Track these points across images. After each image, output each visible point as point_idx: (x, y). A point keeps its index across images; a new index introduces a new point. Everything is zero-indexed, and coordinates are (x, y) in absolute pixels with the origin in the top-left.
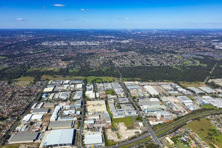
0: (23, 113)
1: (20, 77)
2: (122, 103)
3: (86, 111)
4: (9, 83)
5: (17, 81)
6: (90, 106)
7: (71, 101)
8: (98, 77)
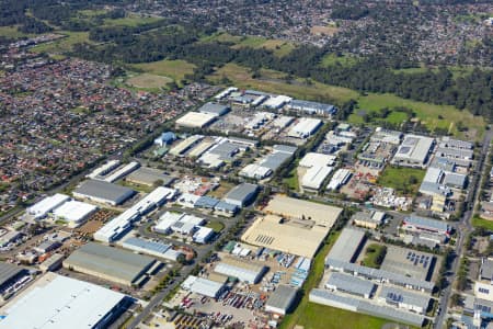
0: (57, 185)
1: (161, 58)
2: (401, 244)
3: (236, 234)
4: (116, 73)
5: (141, 71)
6: (268, 217)
7: (222, 179)
8: (405, 103)
